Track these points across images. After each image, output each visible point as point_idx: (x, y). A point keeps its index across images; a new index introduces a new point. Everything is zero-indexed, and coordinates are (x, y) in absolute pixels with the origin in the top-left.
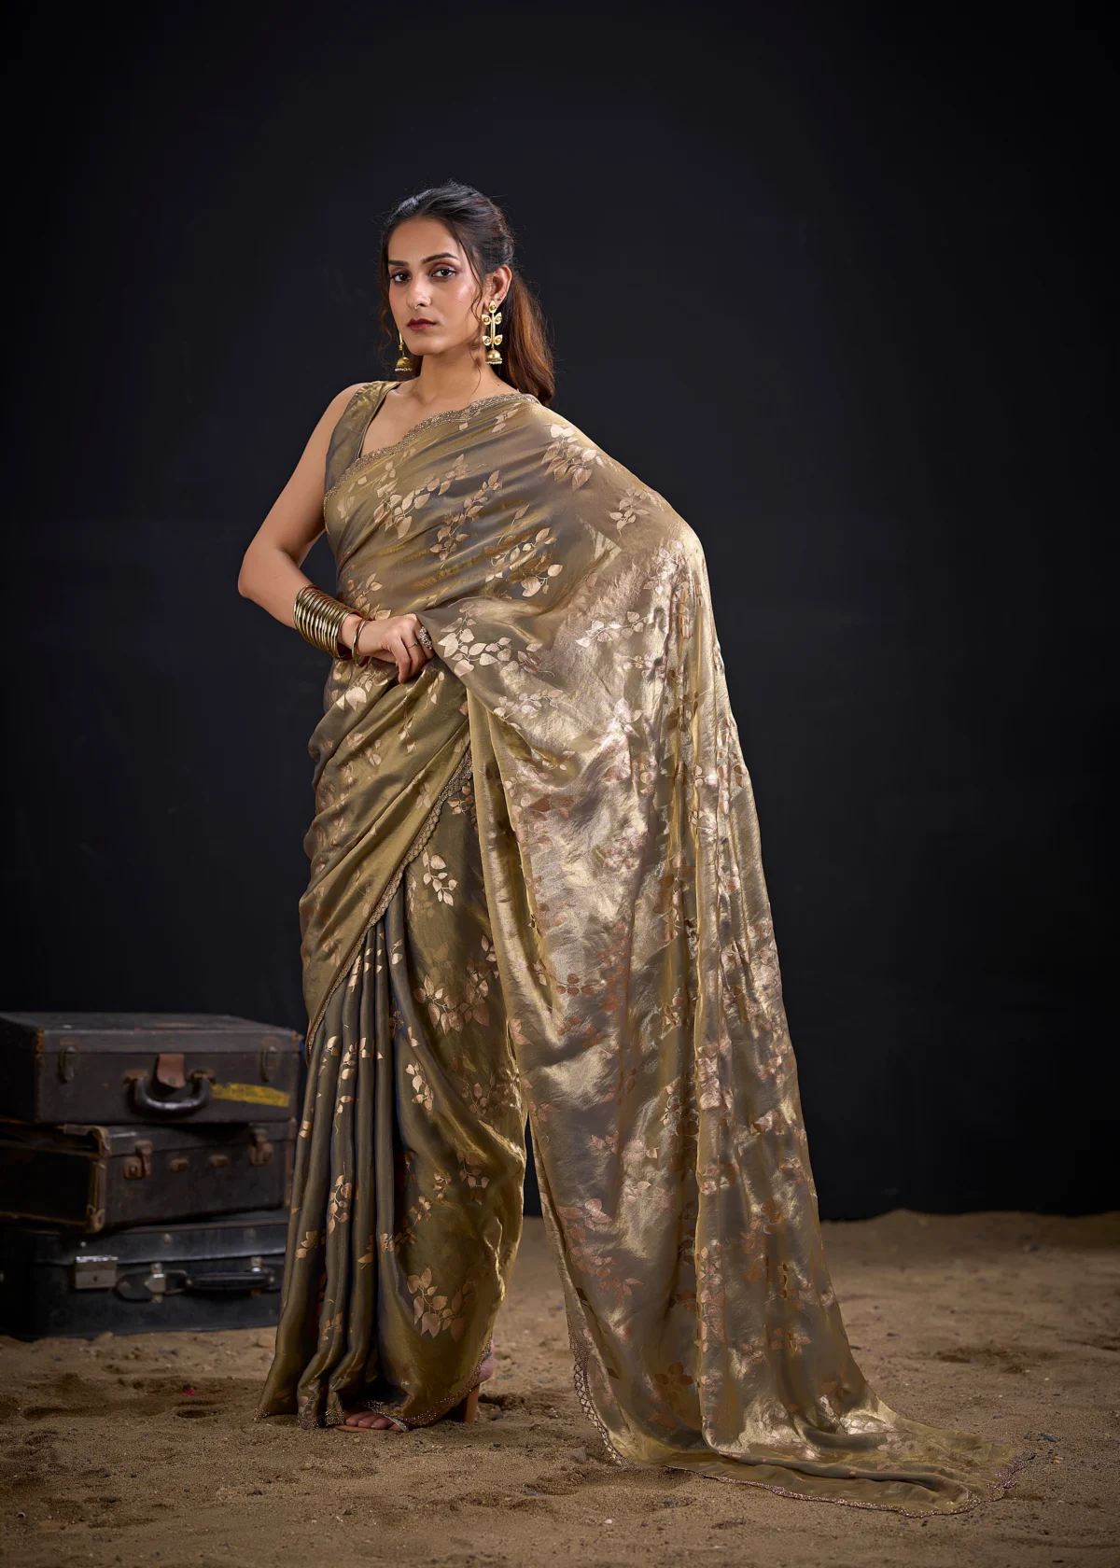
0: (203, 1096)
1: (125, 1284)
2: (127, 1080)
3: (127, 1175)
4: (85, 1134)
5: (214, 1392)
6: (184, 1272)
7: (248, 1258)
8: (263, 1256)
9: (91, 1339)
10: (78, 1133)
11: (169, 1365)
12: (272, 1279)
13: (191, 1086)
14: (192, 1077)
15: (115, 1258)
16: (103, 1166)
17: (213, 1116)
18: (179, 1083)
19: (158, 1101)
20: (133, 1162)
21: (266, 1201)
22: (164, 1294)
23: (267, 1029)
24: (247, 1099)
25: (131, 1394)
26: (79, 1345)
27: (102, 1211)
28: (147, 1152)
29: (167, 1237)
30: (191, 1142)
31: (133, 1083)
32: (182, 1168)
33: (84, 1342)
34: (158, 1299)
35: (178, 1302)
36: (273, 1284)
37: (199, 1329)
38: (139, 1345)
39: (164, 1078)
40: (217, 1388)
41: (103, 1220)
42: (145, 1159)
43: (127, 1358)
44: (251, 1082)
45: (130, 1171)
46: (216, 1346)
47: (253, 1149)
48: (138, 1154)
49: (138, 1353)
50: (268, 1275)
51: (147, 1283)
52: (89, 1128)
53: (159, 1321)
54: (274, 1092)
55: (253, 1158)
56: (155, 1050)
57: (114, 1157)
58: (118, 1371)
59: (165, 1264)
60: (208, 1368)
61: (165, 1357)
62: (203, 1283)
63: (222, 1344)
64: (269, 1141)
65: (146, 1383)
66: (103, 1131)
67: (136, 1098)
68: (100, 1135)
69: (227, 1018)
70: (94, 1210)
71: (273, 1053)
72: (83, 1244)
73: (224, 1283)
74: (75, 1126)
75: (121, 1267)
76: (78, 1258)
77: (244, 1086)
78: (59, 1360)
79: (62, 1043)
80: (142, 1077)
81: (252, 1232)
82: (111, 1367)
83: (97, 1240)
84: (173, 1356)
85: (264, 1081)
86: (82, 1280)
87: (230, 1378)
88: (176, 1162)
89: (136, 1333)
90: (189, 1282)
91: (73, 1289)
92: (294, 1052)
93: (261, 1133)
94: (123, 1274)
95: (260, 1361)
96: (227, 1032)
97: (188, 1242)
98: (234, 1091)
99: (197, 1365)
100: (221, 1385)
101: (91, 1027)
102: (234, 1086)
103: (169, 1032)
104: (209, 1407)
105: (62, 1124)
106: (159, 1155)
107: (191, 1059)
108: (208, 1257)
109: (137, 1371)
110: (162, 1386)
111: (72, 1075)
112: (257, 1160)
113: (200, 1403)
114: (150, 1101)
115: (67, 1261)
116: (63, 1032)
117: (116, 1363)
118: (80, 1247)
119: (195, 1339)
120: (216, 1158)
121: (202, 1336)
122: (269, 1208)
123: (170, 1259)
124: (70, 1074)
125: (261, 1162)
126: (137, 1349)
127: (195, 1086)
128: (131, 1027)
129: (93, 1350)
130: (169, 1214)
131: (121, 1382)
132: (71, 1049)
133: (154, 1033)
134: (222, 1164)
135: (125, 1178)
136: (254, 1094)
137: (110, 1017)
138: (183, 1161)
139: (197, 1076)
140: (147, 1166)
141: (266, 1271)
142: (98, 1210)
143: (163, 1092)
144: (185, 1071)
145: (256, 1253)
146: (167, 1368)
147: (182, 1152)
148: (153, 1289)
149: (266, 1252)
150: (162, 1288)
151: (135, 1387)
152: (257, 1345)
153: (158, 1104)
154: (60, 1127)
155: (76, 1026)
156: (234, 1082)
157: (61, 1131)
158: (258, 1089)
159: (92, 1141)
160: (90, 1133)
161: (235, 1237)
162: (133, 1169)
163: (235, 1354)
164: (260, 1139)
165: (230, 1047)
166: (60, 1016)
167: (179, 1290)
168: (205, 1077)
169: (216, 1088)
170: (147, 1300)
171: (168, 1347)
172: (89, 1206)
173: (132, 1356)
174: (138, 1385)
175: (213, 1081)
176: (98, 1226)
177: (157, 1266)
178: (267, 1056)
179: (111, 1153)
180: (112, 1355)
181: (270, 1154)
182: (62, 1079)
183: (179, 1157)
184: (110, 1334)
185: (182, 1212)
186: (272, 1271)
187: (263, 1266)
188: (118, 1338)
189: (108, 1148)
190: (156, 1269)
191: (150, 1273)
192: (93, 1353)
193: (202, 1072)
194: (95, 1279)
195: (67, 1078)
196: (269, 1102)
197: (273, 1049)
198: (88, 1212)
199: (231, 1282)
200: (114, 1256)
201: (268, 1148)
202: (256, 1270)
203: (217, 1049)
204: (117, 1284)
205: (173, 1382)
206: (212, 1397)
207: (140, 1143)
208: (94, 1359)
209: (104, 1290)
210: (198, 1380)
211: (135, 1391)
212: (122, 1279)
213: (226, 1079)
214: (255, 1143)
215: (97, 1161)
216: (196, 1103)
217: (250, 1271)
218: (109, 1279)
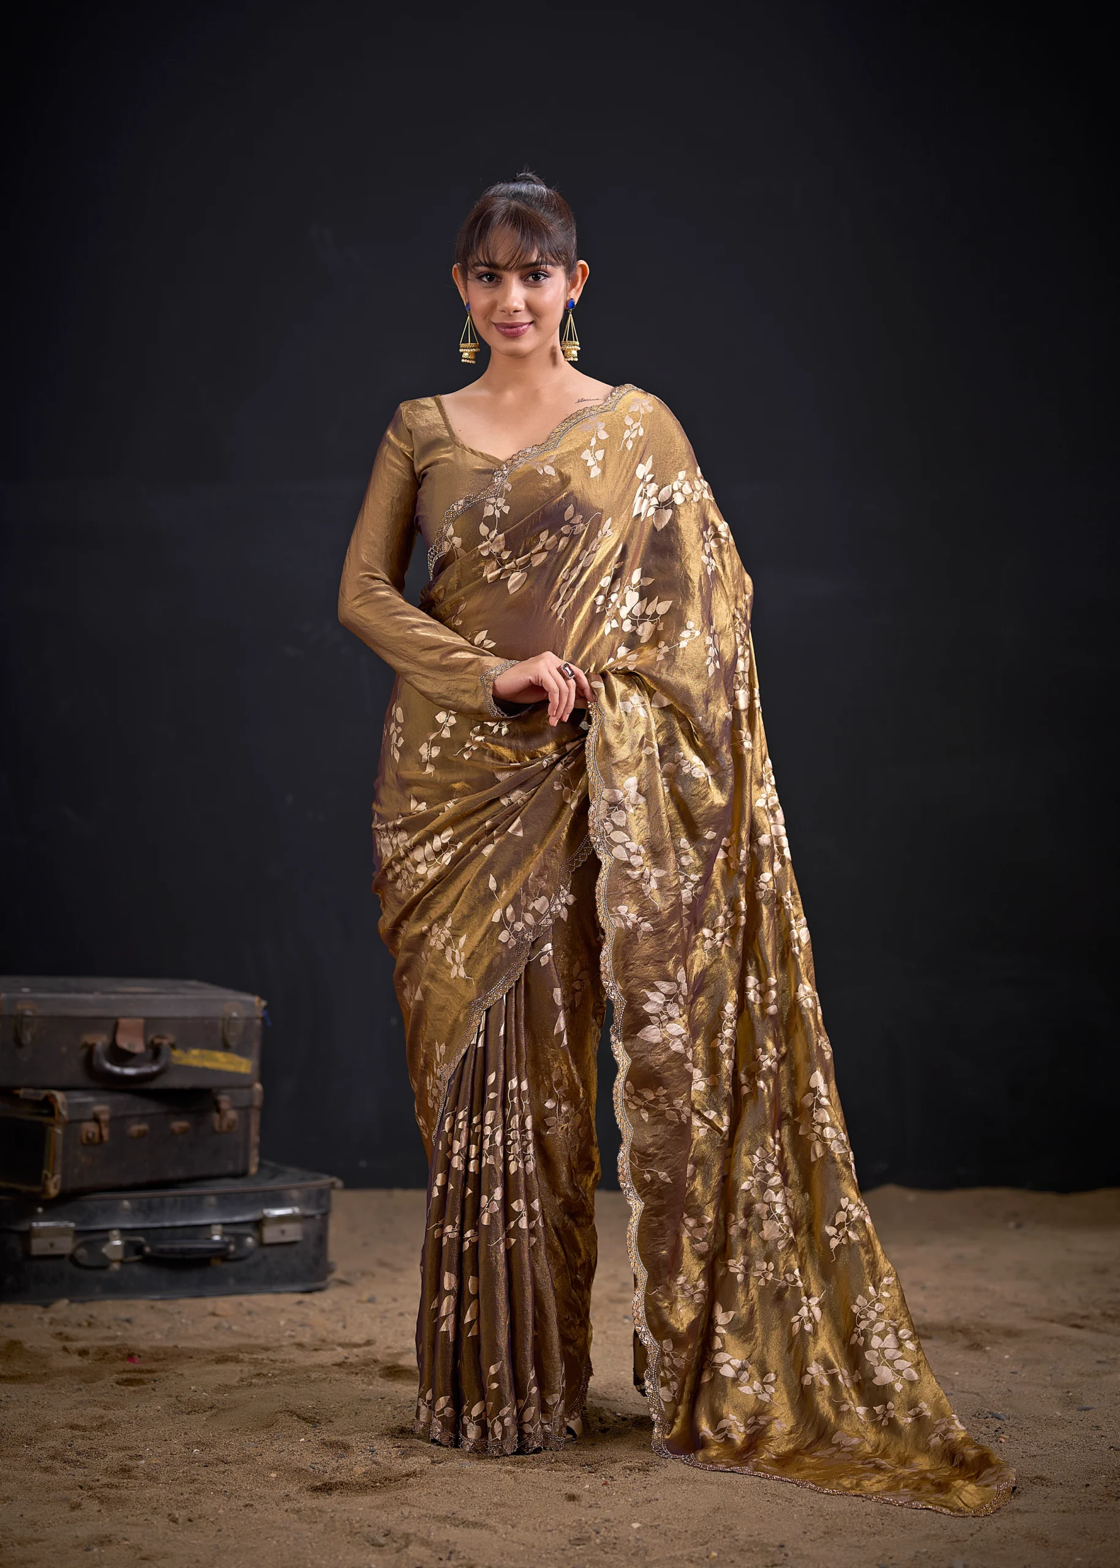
0: (163, 1061)
1: (82, 1251)
2: (86, 1045)
3: (85, 1141)
4: (41, 1098)
5: (157, 1360)
6: (142, 1239)
7: (209, 1226)
8: (224, 1224)
9: (46, 1306)
10: (34, 1098)
11: (119, 1333)
12: (232, 1248)
13: (150, 1051)
14: (152, 1042)
15: (72, 1225)
16: (59, 1131)
17: (174, 1081)
18: (139, 1047)
19: (117, 1065)
20: (90, 1128)
21: (230, 1168)
22: (121, 1262)
23: (229, 995)
24: (208, 1064)
25: (75, 1361)
26: (34, 1312)
27: (57, 1177)
28: (104, 1117)
29: (126, 1203)
30: (152, 1108)
31: (91, 1048)
32: (142, 1135)
33: (40, 1309)
34: (116, 1266)
35: (138, 1270)
36: (234, 1252)
37: (157, 1297)
38: (95, 1313)
39: (123, 1042)
40: (162, 1356)
41: (59, 1186)
42: (103, 1125)
43: (80, 1325)
44: (213, 1048)
45: (88, 1138)
46: (172, 1314)
47: (216, 1116)
48: (96, 1119)
49: (91, 1320)
50: (228, 1244)
51: (104, 1250)
52: (45, 1092)
53: (116, 1288)
54: (237, 1059)
55: (217, 1125)
56: (116, 1014)
57: (70, 1122)
58: (68, 1338)
59: (124, 1232)
60: (158, 1336)
61: (119, 1325)
62: (162, 1251)
63: (179, 1313)
64: (235, 1108)
65: (91, 1351)
66: (59, 1096)
67: (95, 1062)
68: (56, 1101)
69: (193, 983)
70: (50, 1175)
71: (235, 1019)
72: (40, 1210)
73: (183, 1251)
74: (31, 1091)
75: (78, 1233)
76: (34, 1224)
77: (206, 1052)
78: (10, 1326)
79: (19, 1007)
80: (101, 1041)
81: (212, 1200)
82: (61, 1334)
83: (55, 1206)
84: (127, 1325)
85: (226, 1047)
86: (38, 1246)
87: (176, 1347)
88: (135, 1128)
89: (91, 1300)
90: (147, 1249)
91: (28, 1256)
92: (257, 1018)
93: (224, 1100)
94: (80, 1240)
95: (213, 1330)
96: (189, 997)
97: (147, 1209)
98: (195, 1057)
99: (149, 1333)
100: (165, 1353)
101: (51, 990)
102: (195, 1052)
103: (128, 996)
104: (149, 1376)
105: (19, 1088)
106: (118, 1121)
107: (151, 1023)
108: (167, 1224)
109: (89, 1339)
110: (107, 1353)
111: (29, 1038)
112: (220, 1127)
113: (141, 1371)
114: (108, 1066)
115: (23, 1227)
116: (20, 996)
117: (68, 1330)
118: (36, 1213)
119: (152, 1307)
120: (178, 1125)
121: (160, 1305)
122: (235, 1176)
123: (129, 1225)
124: (28, 1037)
125: (225, 1128)
126: (91, 1316)
127: (155, 1051)
128: (90, 991)
129: (47, 1318)
130: (128, 1180)
131: (65, 1349)
132: (29, 1013)
133: (113, 997)
134: (184, 1131)
135: (83, 1144)
136: (216, 1060)
137: (73, 982)
138: (144, 1127)
139: (157, 1041)
140: (105, 1132)
141: (226, 1239)
142: (53, 1175)
143: (121, 1056)
144: (145, 1036)
145: (216, 1220)
146: (117, 1336)
147: (142, 1118)
148: (111, 1256)
149: (227, 1220)
150: (120, 1255)
151: (80, 1355)
152: (214, 1314)
153: (117, 1070)
154: (17, 1092)
155: (34, 989)
156: (195, 1047)
157: (18, 1095)
158: (220, 1055)
159: (48, 1105)
160: (47, 1098)
161: (195, 1205)
162: (90, 1135)
163: (189, 1322)
164: (224, 1105)
165: (192, 1012)
166: (22, 980)
167: (137, 1258)
168: (165, 1042)
169: (177, 1053)
170: (104, 1267)
171: (124, 1315)
172: (45, 1172)
173: (85, 1324)
174: (83, 1353)
175: (173, 1046)
176: (53, 1191)
177: (115, 1233)
178: (229, 1021)
179: (67, 1118)
180: (65, 1322)
181: (234, 1121)
182: (18, 1042)
183: (139, 1123)
184: (66, 1301)
185: (143, 1179)
186: (233, 1239)
187: (223, 1234)
188: (74, 1306)
189: (64, 1113)
190: (114, 1236)
191: (107, 1240)
192: (47, 1320)
193: (162, 1037)
194: (52, 1245)
195: (24, 1042)
196: (231, 1068)
197: (235, 1014)
198: (43, 1177)
199: (190, 1250)
200: (71, 1222)
201: (232, 1115)
202: (217, 1238)
203: (178, 1014)
204: (75, 1250)
205: (119, 1350)
206: (154, 1366)
207: (98, 1108)
208: (46, 1326)
209: (60, 1257)
210: (146, 1348)
211: (80, 1358)
212: (79, 1246)
213: (186, 1044)
214: (218, 1110)
215: (52, 1125)
216: (155, 1068)
217: (210, 1239)
218: (66, 1245)
